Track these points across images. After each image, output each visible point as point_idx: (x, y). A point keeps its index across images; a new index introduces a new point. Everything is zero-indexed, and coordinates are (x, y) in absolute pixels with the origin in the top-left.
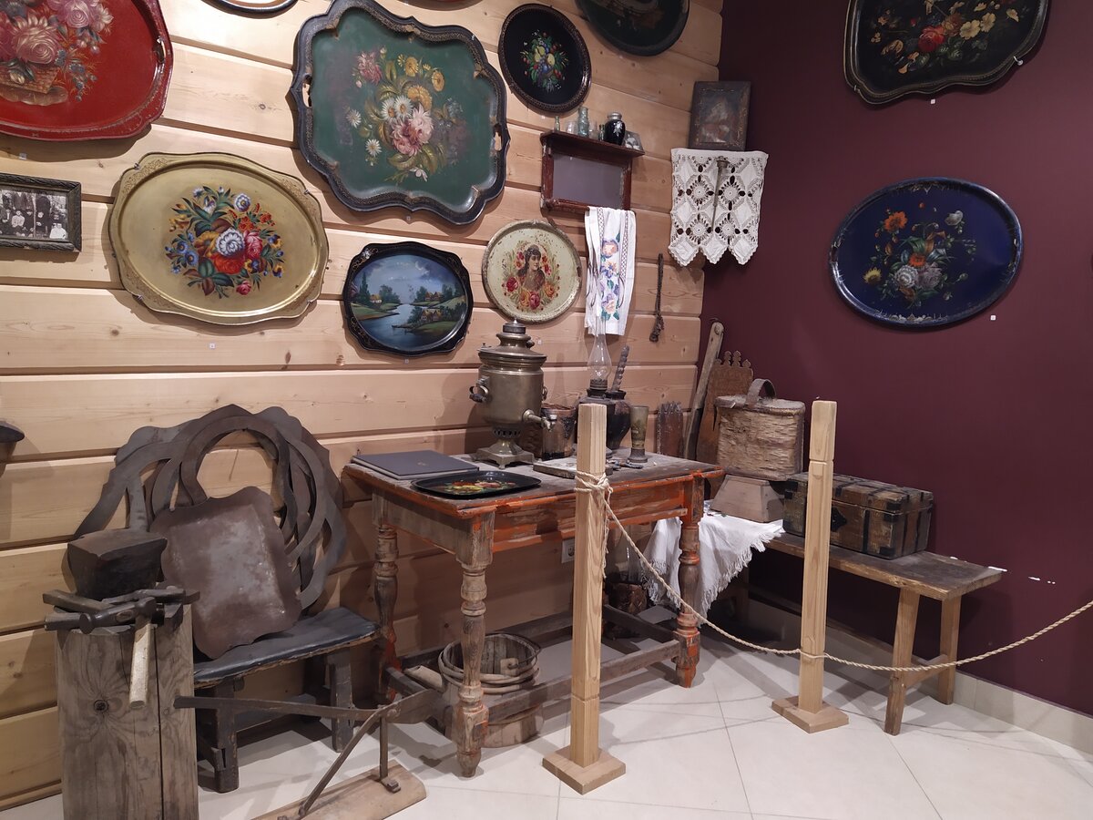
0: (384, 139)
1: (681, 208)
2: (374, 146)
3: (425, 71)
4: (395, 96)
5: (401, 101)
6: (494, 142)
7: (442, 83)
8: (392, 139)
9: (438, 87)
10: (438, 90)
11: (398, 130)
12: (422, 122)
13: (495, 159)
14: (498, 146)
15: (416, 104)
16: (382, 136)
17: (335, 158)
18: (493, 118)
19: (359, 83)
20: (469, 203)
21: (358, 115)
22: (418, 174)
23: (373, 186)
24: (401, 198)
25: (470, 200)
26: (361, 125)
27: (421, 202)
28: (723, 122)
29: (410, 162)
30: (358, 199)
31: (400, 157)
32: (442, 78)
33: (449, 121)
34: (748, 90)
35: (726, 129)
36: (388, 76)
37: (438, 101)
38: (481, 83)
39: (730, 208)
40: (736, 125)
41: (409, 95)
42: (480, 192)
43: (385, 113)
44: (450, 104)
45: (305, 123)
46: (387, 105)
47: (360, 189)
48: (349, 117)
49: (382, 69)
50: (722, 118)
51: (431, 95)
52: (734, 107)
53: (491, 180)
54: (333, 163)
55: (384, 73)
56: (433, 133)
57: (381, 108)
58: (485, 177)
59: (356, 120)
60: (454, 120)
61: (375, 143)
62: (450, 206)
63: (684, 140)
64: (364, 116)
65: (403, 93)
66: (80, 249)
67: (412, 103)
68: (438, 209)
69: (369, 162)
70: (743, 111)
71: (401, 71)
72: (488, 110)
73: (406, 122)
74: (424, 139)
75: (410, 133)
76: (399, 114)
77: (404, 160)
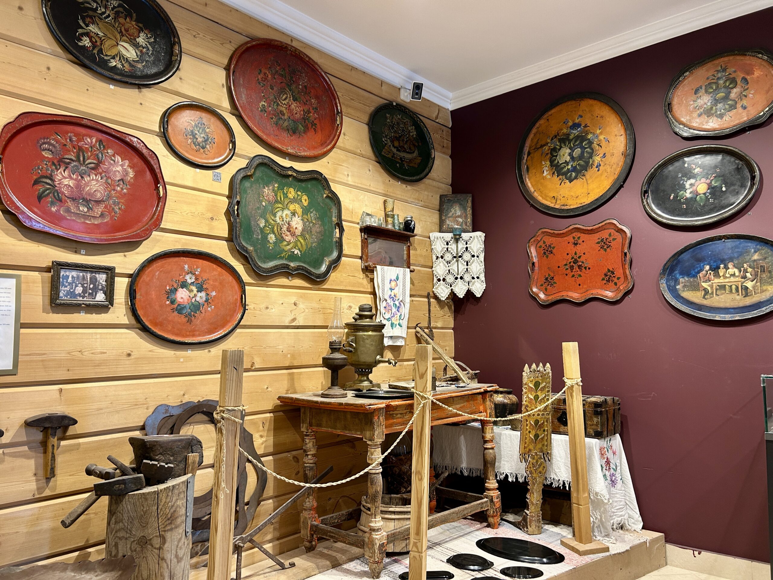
0: (277, 234)
1: (438, 267)
2: (272, 238)
3: (298, 195)
4: (283, 209)
5: (286, 212)
6: (336, 232)
7: (307, 201)
8: (281, 233)
9: (306, 204)
10: (305, 205)
11: (285, 228)
12: (297, 224)
13: (336, 242)
14: (338, 235)
15: (294, 214)
16: (276, 231)
17: (251, 245)
18: (334, 219)
19: (264, 204)
20: (323, 268)
21: (263, 221)
22: (296, 253)
23: (271, 261)
24: (287, 266)
25: (324, 266)
26: (265, 226)
27: (298, 268)
28: (459, 217)
29: (291, 245)
30: (264, 268)
31: (285, 243)
32: (307, 199)
33: (312, 222)
34: (471, 198)
35: (460, 220)
36: (279, 199)
37: (306, 211)
38: (328, 200)
39: (467, 265)
40: (466, 217)
41: (290, 209)
42: (329, 261)
43: (277, 219)
44: (311, 212)
45: (236, 227)
46: (279, 214)
47: (265, 262)
48: (259, 222)
49: (276, 195)
50: (457, 214)
51: (302, 208)
52: (464, 209)
53: (335, 254)
54: (251, 248)
55: (277, 198)
56: (303, 230)
57: (275, 217)
58: (332, 252)
59: (262, 224)
60: (314, 221)
61: (272, 236)
62: (313, 270)
63: (437, 227)
64: (267, 221)
65: (287, 207)
66: (112, 306)
67: (291, 213)
68: (307, 272)
69: (269, 247)
70: (469, 211)
71: (285, 195)
72: (332, 216)
73: (289, 224)
74: (298, 232)
75: (291, 229)
76: (285, 219)
77: (288, 245)
